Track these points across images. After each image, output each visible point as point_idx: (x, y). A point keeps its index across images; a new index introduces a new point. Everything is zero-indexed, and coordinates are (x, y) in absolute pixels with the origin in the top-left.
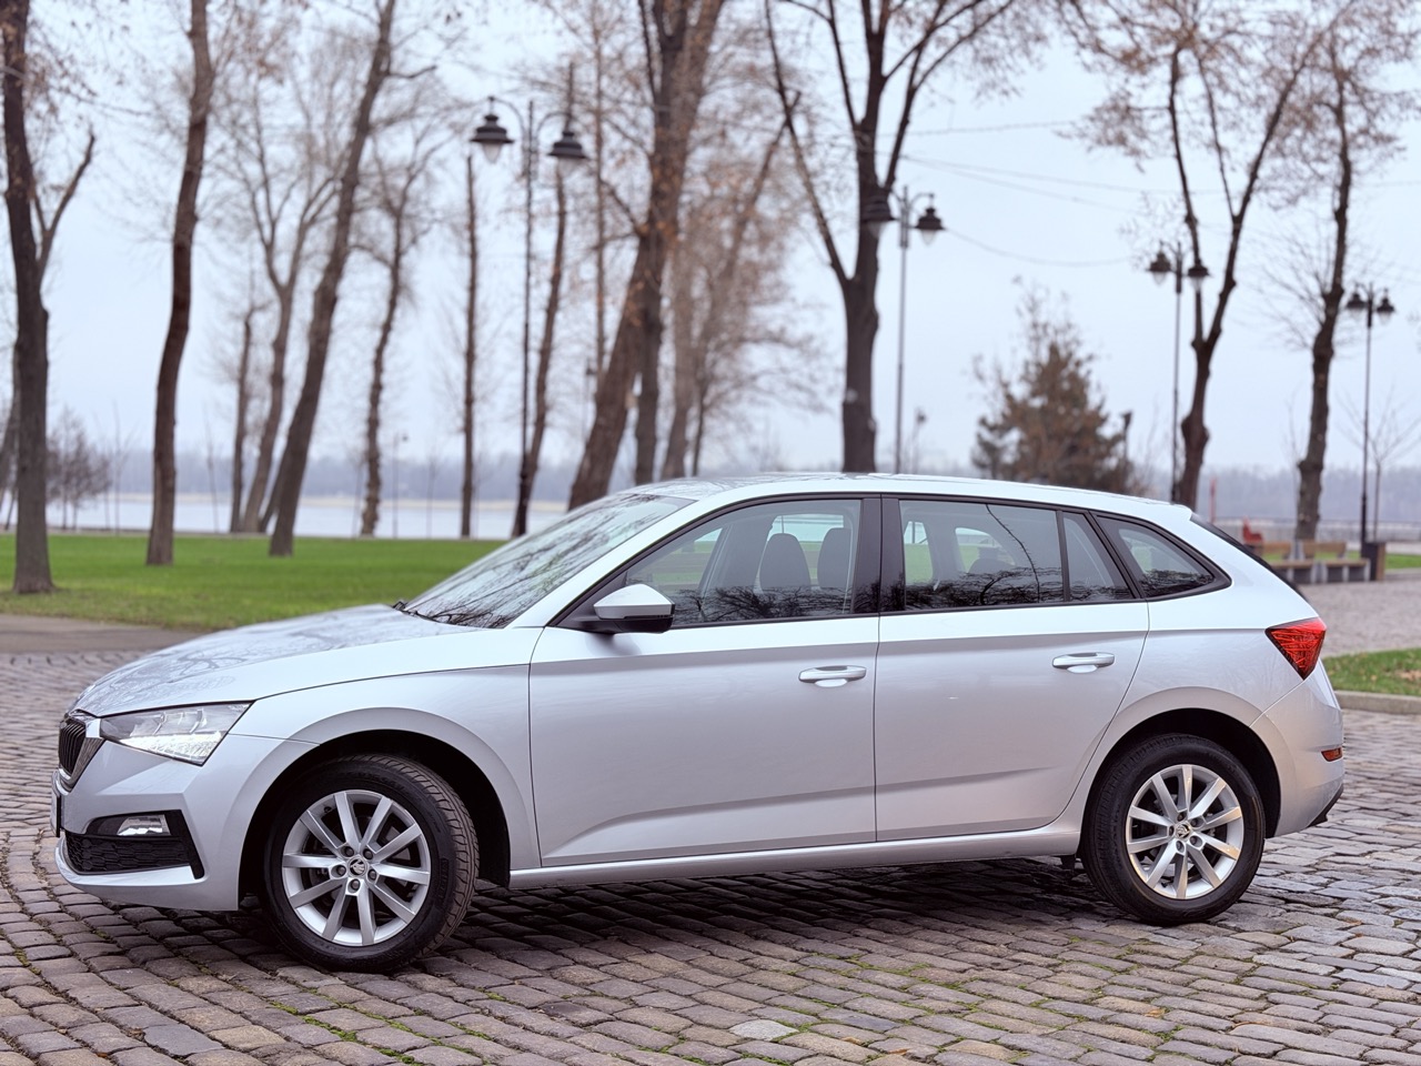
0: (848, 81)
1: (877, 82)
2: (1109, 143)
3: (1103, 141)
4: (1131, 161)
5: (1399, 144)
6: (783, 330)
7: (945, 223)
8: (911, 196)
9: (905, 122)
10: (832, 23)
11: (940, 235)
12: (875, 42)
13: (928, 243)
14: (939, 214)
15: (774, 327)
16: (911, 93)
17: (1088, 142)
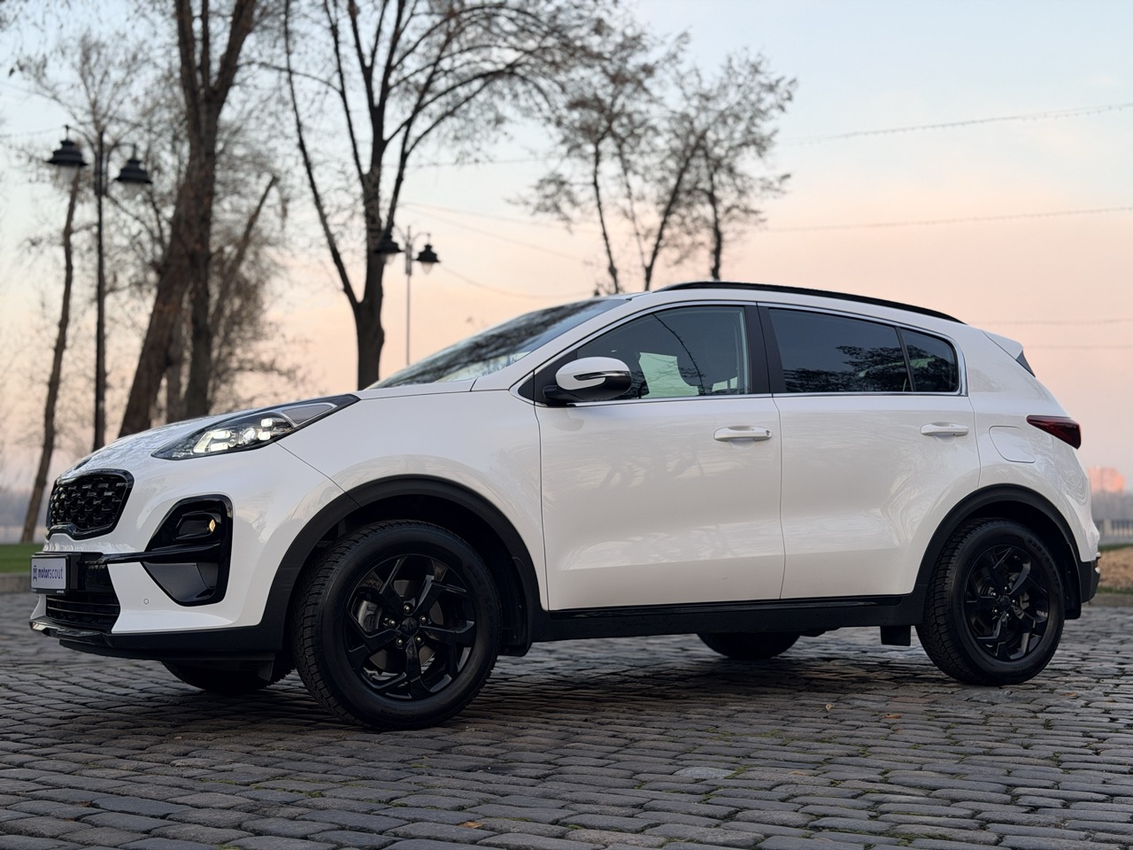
0: (356, 142)
1: (379, 145)
2: (547, 210)
3: (541, 208)
4: (562, 224)
5: (761, 216)
6: (273, 362)
7: (439, 257)
8: (413, 234)
9: (400, 180)
10: (343, 94)
11: (436, 266)
12: (377, 115)
13: (427, 273)
14: (434, 250)
15: (265, 358)
16: (404, 156)
17: (531, 209)
